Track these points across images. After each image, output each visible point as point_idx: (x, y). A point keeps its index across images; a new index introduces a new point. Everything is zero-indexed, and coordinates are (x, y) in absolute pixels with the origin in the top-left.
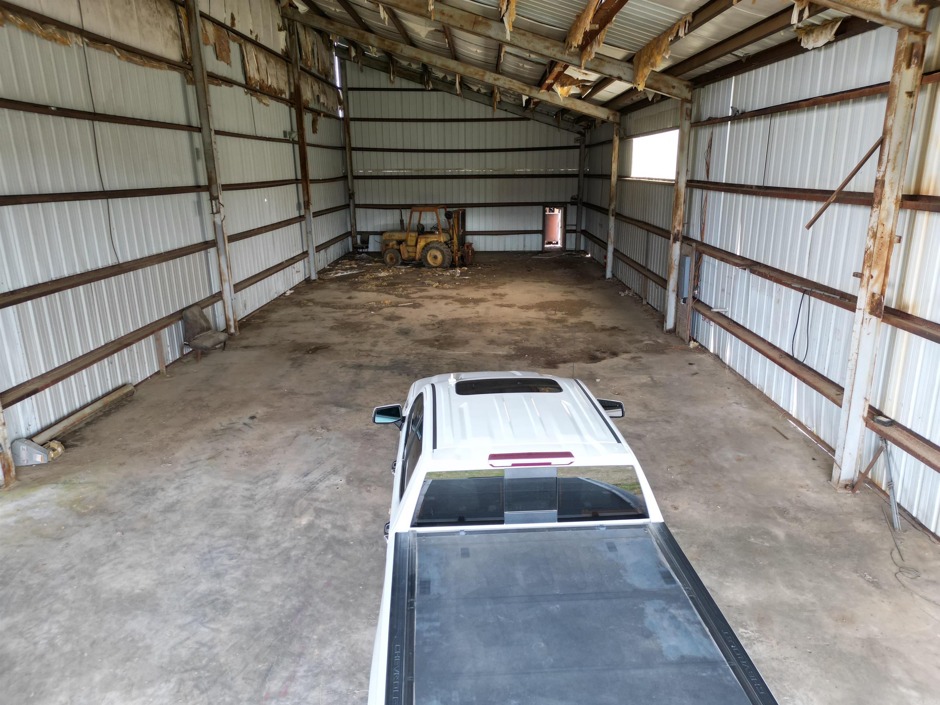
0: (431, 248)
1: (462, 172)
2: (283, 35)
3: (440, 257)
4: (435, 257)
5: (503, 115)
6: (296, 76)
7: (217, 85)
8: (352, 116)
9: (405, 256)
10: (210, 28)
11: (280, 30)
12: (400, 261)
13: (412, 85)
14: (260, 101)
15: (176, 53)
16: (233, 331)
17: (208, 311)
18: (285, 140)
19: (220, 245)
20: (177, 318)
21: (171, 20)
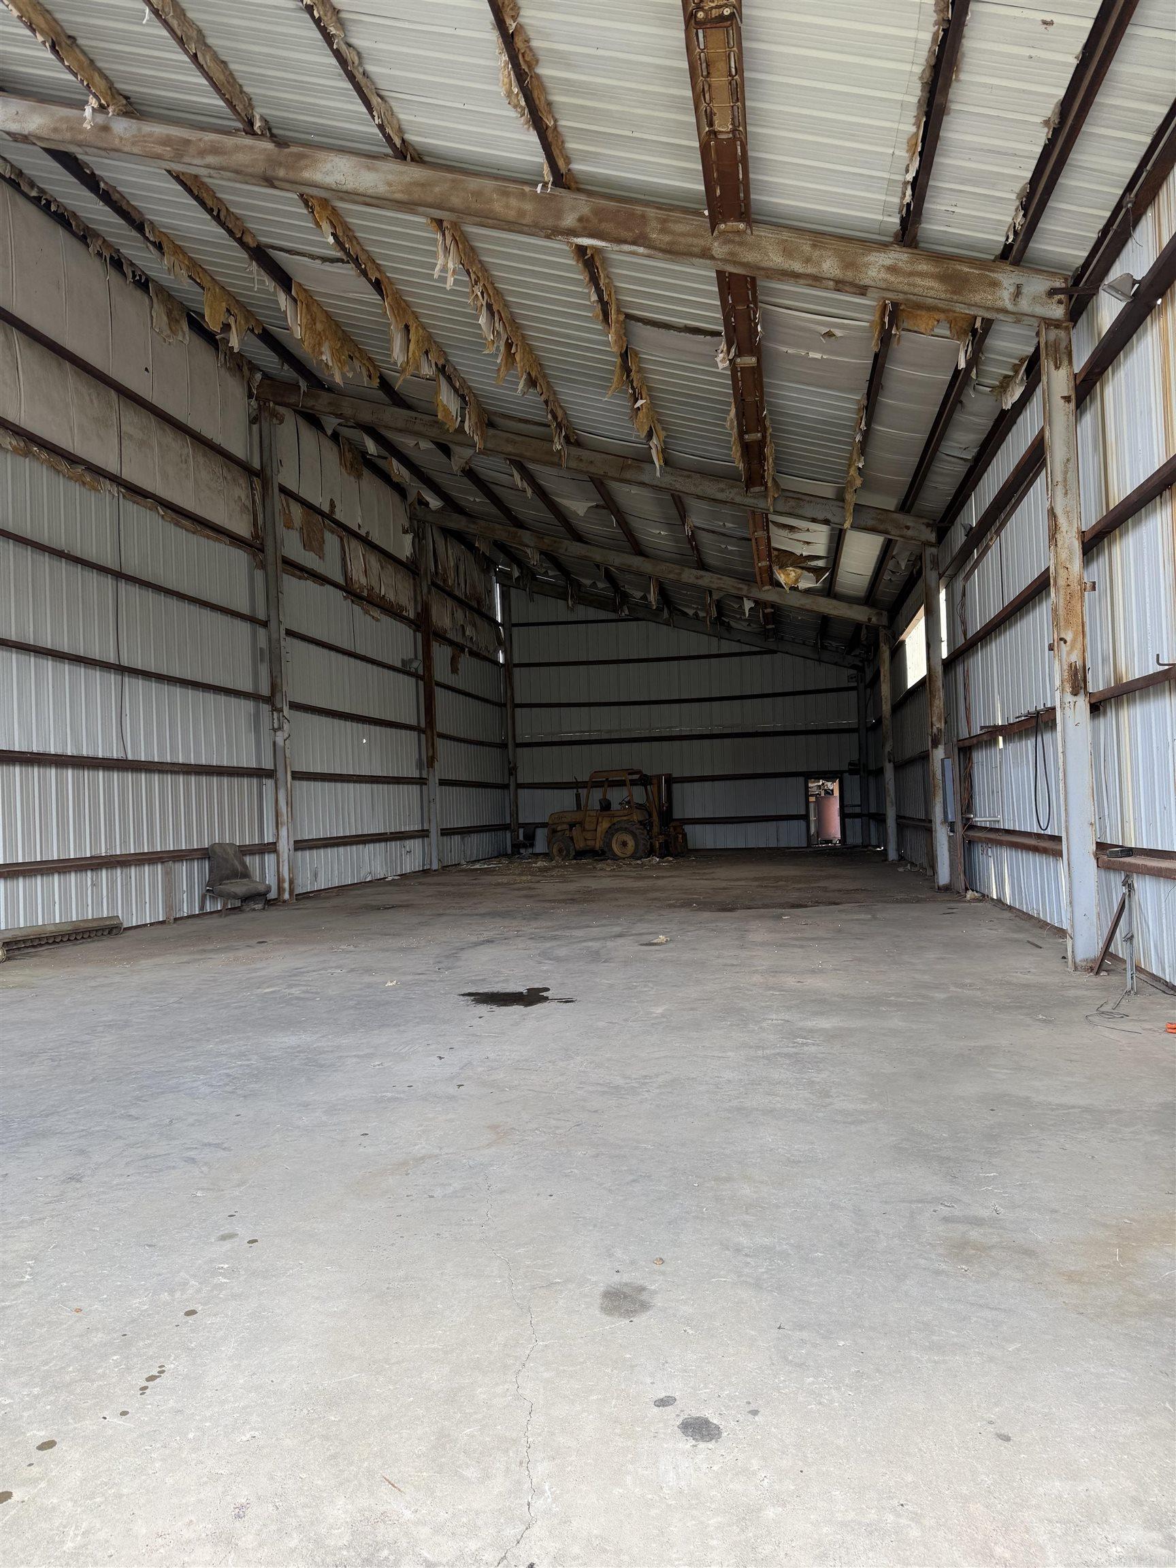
0: (617, 830)
1: (676, 731)
2: (408, 538)
3: (631, 844)
4: (624, 844)
5: (735, 647)
6: (425, 590)
7: (300, 578)
8: (516, 661)
9: (581, 845)
10: (297, 511)
11: (405, 532)
12: (573, 853)
13: (603, 615)
14: (367, 612)
15: (242, 528)
16: (286, 896)
17: (252, 862)
18: (403, 670)
19: (280, 774)
20: (204, 854)
21: (240, 492)
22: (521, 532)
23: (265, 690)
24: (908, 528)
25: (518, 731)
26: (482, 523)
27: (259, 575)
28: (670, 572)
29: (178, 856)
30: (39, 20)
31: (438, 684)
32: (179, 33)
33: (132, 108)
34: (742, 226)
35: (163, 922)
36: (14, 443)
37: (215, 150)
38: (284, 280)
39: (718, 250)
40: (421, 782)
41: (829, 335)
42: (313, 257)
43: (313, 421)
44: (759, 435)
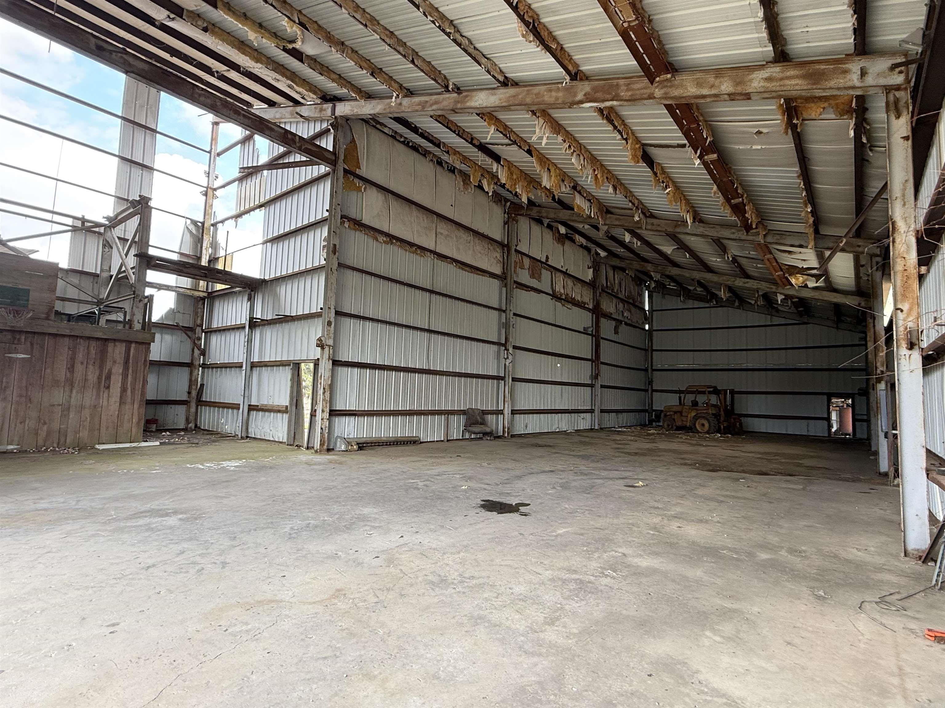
0: (700, 417)
1: (744, 366)
2: (590, 271)
3: (707, 425)
4: (703, 425)
5: (783, 321)
6: (598, 294)
7: (527, 291)
8: (655, 328)
9: (679, 423)
10: (527, 261)
11: (589, 268)
12: (675, 428)
13: (702, 305)
14: (563, 305)
15: (497, 270)
16: (506, 435)
17: (490, 418)
18: (585, 332)
19: (507, 379)
20: (463, 412)
21: (498, 254)
22: (646, 264)
23: (503, 342)
24: (859, 246)
25: (654, 364)
26: (628, 262)
27: (504, 289)
28: (728, 281)
29: (449, 413)
30: (364, 64)
31: (603, 338)
32: (403, 53)
33: (410, 93)
34: (669, 76)
35: (442, 441)
36: (385, 239)
37: (436, 103)
38: (497, 158)
39: (658, 93)
40: (592, 386)
41: (759, 133)
42: (502, 145)
43: (539, 221)
44: (741, 199)
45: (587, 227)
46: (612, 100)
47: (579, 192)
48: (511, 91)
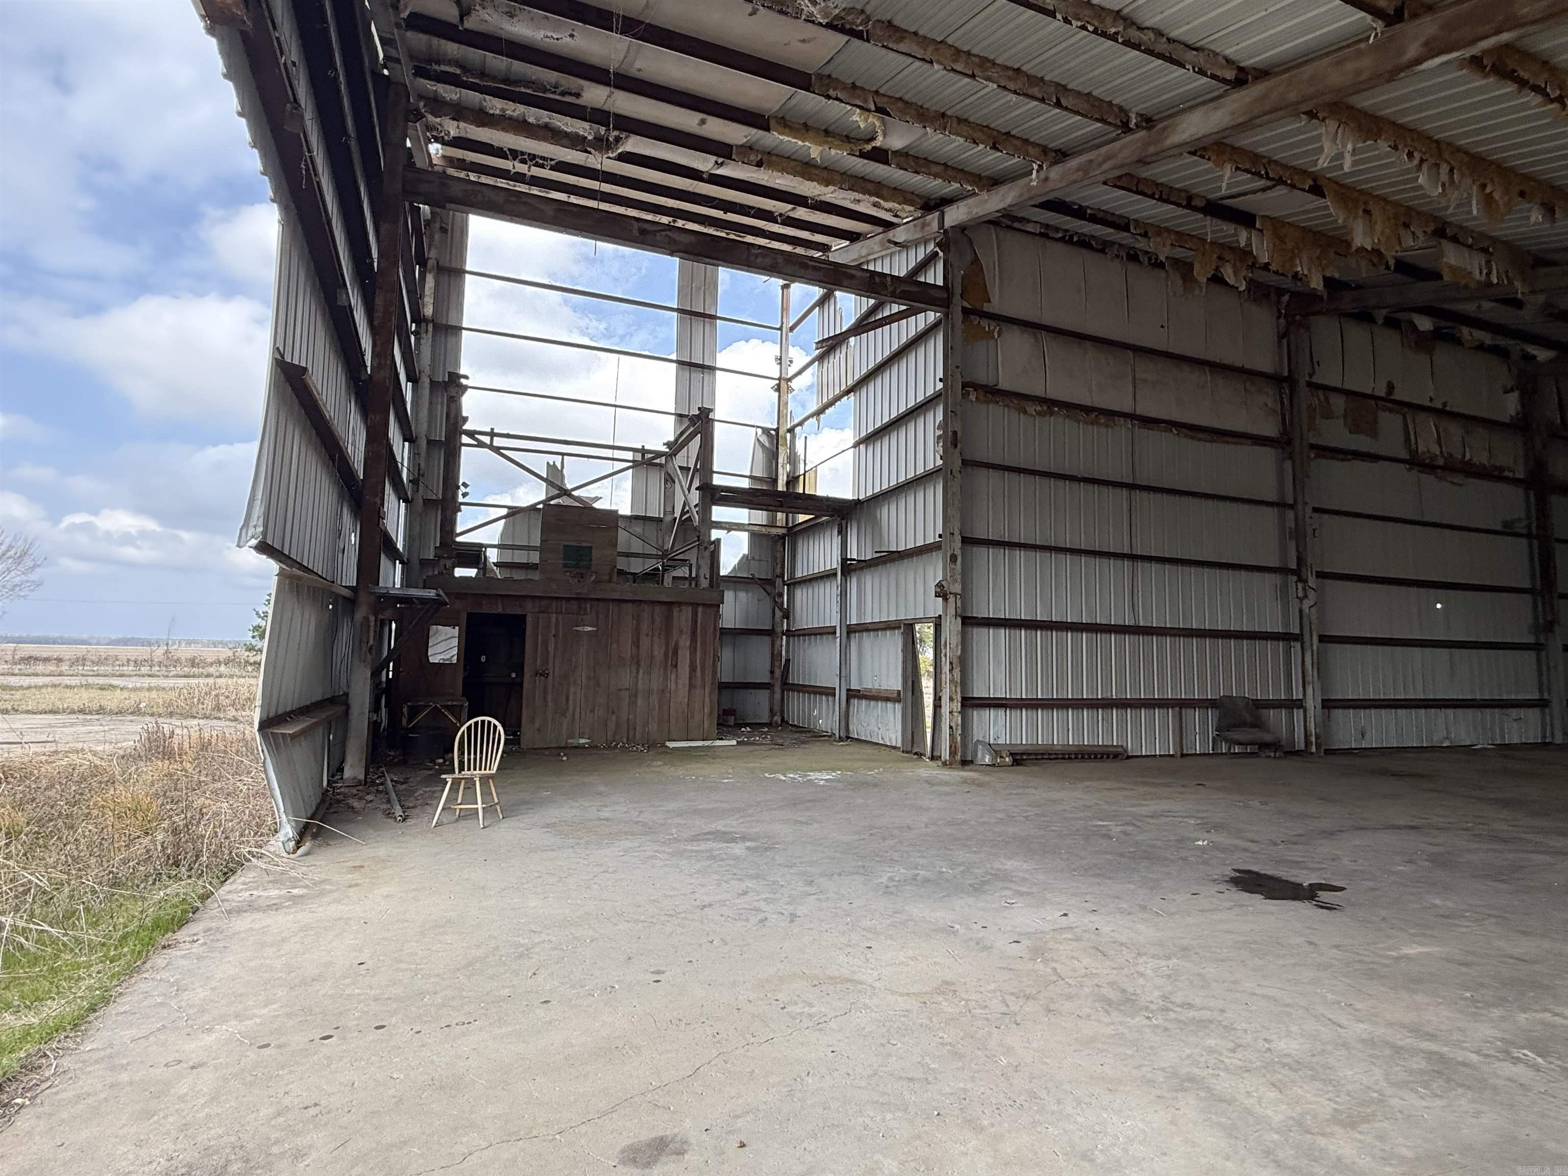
2: (1514, 396)
6: (1539, 445)
7: (1343, 460)
10: (1339, 402)
11: (1506, 391)
14: (1442, 479)
15: (1270, 429)
16: (1314, 749)
18: (1508, 530)
19: (1307, 637)
20: (1212, 704)
21: (1267, 398)
23: (1293, 566)
27: (1288, 464)
29: (1181, 705)
31: (1562, 540)
33: (1061, 155)
35: (1172, 756)
37: (1108, 158)
38: (1246, 219)
40: (1537, 647)
42: (1254, 192)
43: (1364, 317)
45: (1487, 305)
46: (1498, 32)
47: (1455, 239)
48: (1254, 91)
